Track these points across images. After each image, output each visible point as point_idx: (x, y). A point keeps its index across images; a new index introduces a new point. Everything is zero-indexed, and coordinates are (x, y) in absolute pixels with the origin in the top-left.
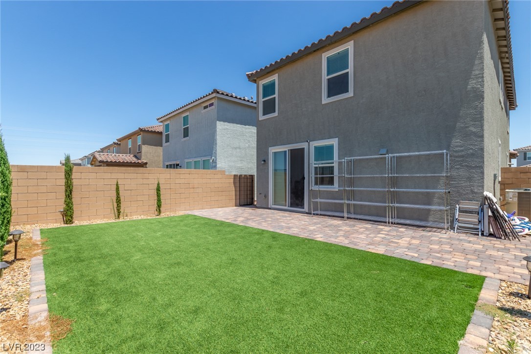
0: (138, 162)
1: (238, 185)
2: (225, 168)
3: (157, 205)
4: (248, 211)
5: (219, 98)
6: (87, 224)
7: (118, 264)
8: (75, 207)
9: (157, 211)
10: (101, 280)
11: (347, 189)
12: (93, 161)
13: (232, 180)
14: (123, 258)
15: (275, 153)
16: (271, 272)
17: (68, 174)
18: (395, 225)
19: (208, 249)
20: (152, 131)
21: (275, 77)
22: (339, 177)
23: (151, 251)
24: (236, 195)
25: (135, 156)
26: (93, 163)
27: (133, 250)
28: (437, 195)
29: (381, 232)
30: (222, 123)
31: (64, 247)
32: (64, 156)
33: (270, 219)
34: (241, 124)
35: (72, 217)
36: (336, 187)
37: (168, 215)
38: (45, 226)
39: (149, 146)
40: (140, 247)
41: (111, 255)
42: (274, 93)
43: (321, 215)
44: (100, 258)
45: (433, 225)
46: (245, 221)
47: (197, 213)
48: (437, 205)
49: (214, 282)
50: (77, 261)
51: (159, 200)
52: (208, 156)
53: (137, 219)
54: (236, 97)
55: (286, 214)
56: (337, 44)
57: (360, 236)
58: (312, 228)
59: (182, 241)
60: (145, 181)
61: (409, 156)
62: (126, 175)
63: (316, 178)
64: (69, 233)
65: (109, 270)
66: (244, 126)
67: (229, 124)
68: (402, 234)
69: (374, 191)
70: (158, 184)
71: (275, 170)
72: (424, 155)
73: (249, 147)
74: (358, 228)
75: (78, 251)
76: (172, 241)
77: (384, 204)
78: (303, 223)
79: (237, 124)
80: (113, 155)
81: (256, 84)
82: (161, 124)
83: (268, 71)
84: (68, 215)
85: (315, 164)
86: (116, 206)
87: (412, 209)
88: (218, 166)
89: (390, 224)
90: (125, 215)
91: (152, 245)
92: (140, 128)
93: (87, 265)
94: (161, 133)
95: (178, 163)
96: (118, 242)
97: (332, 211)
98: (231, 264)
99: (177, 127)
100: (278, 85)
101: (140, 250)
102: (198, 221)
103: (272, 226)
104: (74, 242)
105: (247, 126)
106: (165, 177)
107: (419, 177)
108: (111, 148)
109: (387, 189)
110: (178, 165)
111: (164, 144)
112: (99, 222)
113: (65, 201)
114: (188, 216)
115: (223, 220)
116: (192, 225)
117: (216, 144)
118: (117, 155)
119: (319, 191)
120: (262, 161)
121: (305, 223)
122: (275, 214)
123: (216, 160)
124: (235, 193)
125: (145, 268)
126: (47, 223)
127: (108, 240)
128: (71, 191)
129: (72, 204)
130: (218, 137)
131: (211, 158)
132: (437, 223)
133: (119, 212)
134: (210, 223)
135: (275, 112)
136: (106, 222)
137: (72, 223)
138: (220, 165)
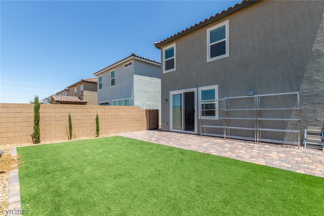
0: (81, 102)
1: (148, 116)
2: (139, 105)
3: (96, 130)
4: (156, 133)
5: (135, 60)
6: (50, 143)
7: (75, 175)
8: (41, 132)
9: (96, 133)
10: (64, 190)
11: (226, 118)
12: (52, 101)
13: (145, 113)
14: (78, 171)
15: (174, 95)
16: (192, 182)
17: (37, 109)
18: (261, 143)
19: (138, 162)
20: (90, 81)
21: (174, 45)
22: (219, 110)
23: (98, 164)
24: (147, 123)
25: (79, 98)
26: (52, 102)
27: (85, 163)
28: (290, 123)
29: (254, 148)
30: (137, 76)
31: (34, 161)
32: (34, 97)
33: (173, 139)
34: (150, 76)
35: (39, 139)
36: (217, 117)
37: (104, 136)
38: (20, 145)
39: (88, 91)
40: (89, 161)
41: (69, 168)
42: (173, 56)
43: (206, 136)
44: (61, 170)
45: (287, 143)
46: (157, 141)
47: (123, 135)
48: (290, 129)
49: (152, 191)
50: (45, 173)
51: (98, 127)
52: (128, 97)
53: (83, 139)
54: (146, 59)
55: (183, 135)
56: (217, 22)
57: (241, 151)
58: (205, 145)
59: (119, 156)
60: (88, 114)
61: (270, 96)
62: (76, 110)
63: (203, 112)
64: (37, 151)
65: (69, 181)
66: (151, 78)
67: (142, 76)
68: (269, 150)
69: (244, 120)
70: (97, 116)
71: (174, 107)
72: (281, 95)
73: (154, 91)
74: (236, 145)
75: (45, 165)
76: (111, 156)
77: (253, 129)
78: (197, 141)
79: (147, 76)
80: (65, 97)
81: (161, 50)
82: (97, 77)
83: (168, 41)
84: (36, 138)
85: (202, 102)
86: (69, 131)
87: (272, 132)
88: (134, 104)
89: (258, 143)
90: (75, 137)
91: (97, 159)
92: (82, 80)
93: (52, 176)
94: (96, 83)
95: (107, 102)
96: (73, 157)
97: (214, 133)
98: (159, 174)
99: (106, 79)
100: (176, 50)
101: (90, 164)
102: (125, 141)
103: (176, 144)
104: (41, 158)
105: (153, 78)
106: (102, 111)
107: (277, 110)
108: (63, 93)
109: (255, 119)
110: (107, 103)
111: (99, 90)
112: (58, 142)
113: (34, 128)
114: (117, 137)
115: (142, 140)
116: (122, 144)
117: (133, 89)
118: (68, 97)
119: (205, 119)
120: (165, 100)
121: (199, 141)
122: (175, 135)
123: (134, 100)
124: (147, 121)
125: (97, 179)
126: (22, 143)
127: (66, 156)
128: (38, 121)
129: (39, 130)
130: (135, 85)
131: (130, 98)
132: (290, 141)
133: (71, 135)
134: (133, 142)
135: (174, 68)
136: (62, 142)
137: (39, 143)
138: (136, 103)
